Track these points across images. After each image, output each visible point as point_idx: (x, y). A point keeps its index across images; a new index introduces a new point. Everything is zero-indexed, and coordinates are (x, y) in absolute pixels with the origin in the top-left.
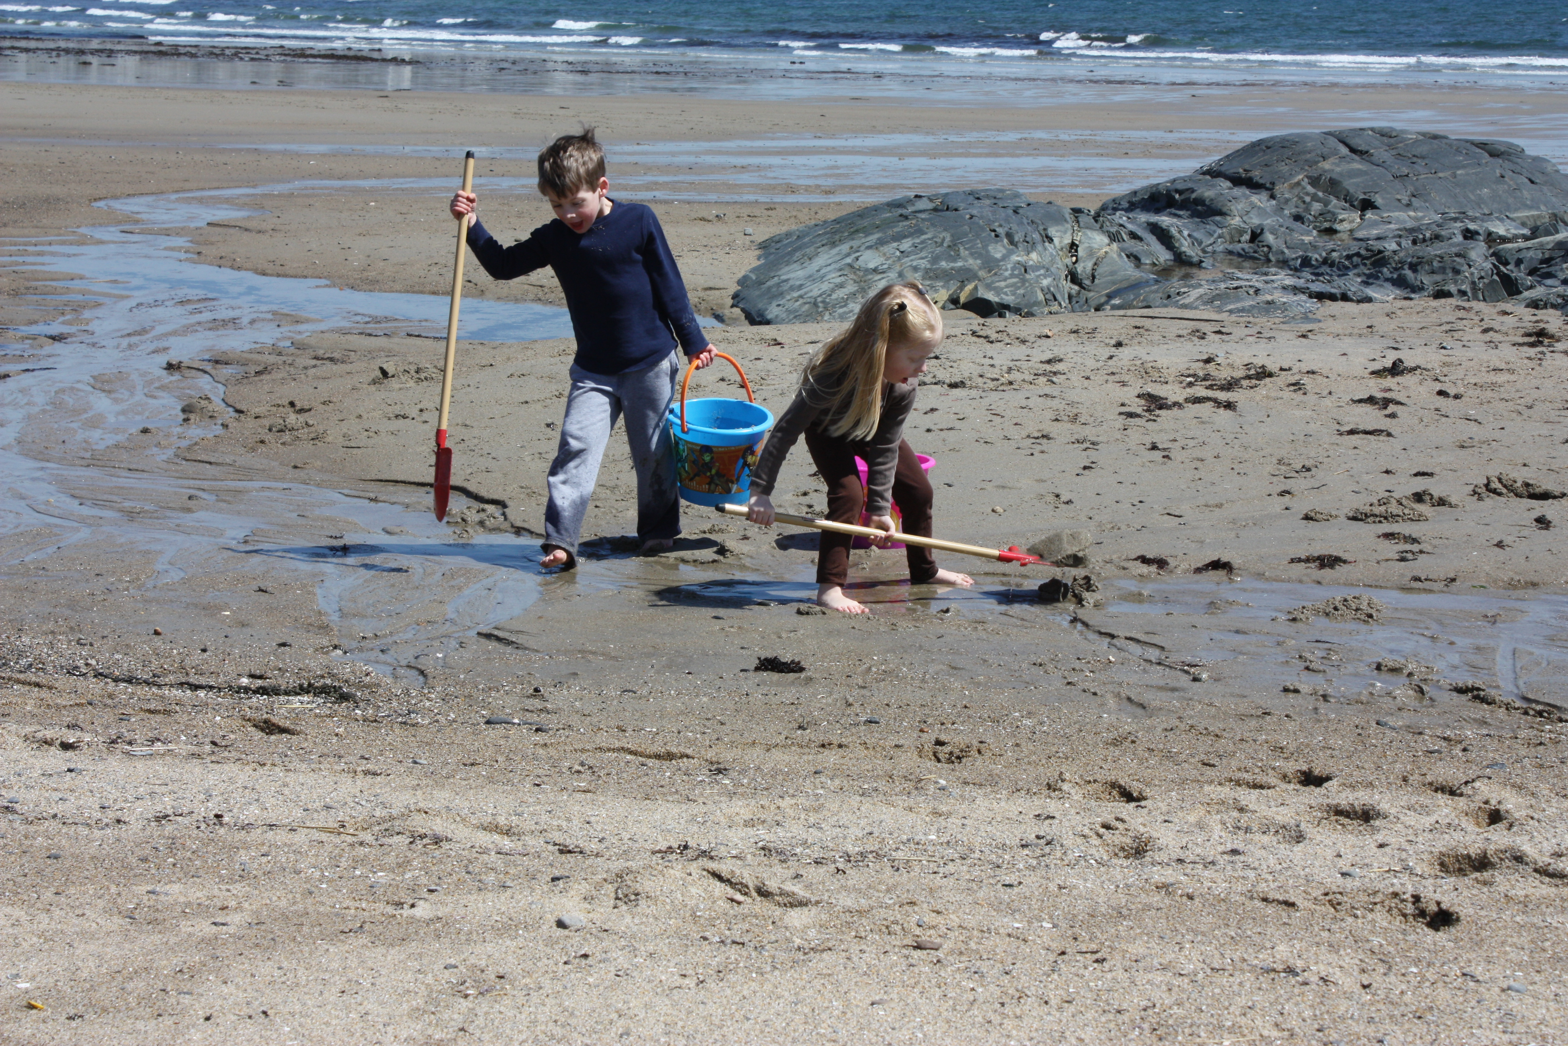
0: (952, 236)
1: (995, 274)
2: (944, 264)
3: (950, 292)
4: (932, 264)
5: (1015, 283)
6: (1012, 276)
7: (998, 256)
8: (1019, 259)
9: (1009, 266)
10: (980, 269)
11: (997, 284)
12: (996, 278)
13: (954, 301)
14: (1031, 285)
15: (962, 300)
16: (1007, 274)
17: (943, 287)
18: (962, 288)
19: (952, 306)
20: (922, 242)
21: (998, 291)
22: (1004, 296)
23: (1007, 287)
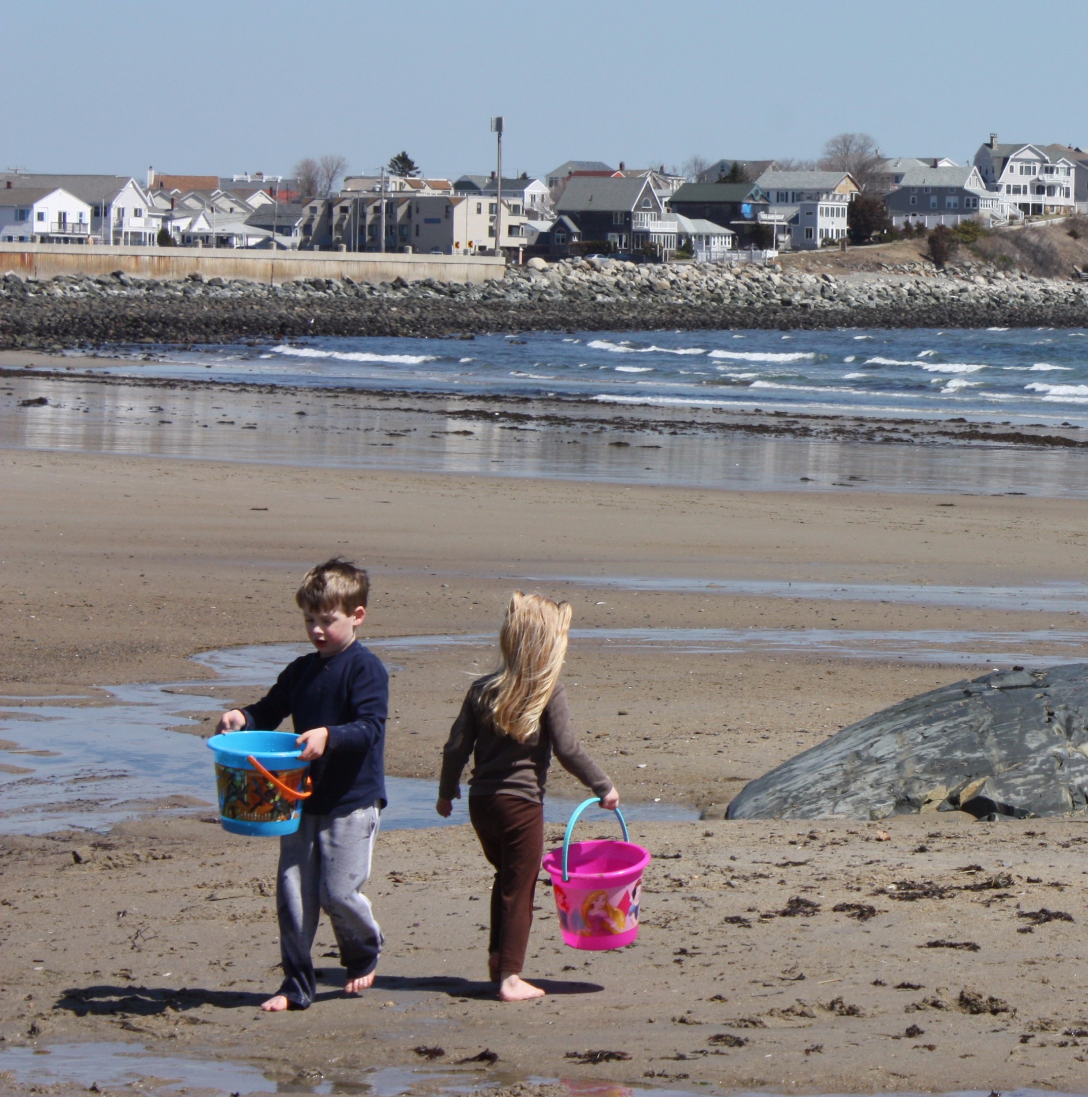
0: (994, 719)
1: (1017, 768)
2: (958, 754)
3: (952, 789)
4: (943, 755)
5: (1037, 780)
6: (1037, 771)
7: (1033, 746)
8: (1059, 750)
9: (1039, 759)
10: (1001, 761)
11: (1013, 781)
12: (1015, 773)
13: (953, 801)
14: (1057, 783)
15: (963, 799)
16: (1032, 768)
17: (941, 783)
18: (965, 785)
19: (950, 807)
20: (956, 726)
21: (1008, 789)
22: (1012, 796)
23: (1023, 784)
